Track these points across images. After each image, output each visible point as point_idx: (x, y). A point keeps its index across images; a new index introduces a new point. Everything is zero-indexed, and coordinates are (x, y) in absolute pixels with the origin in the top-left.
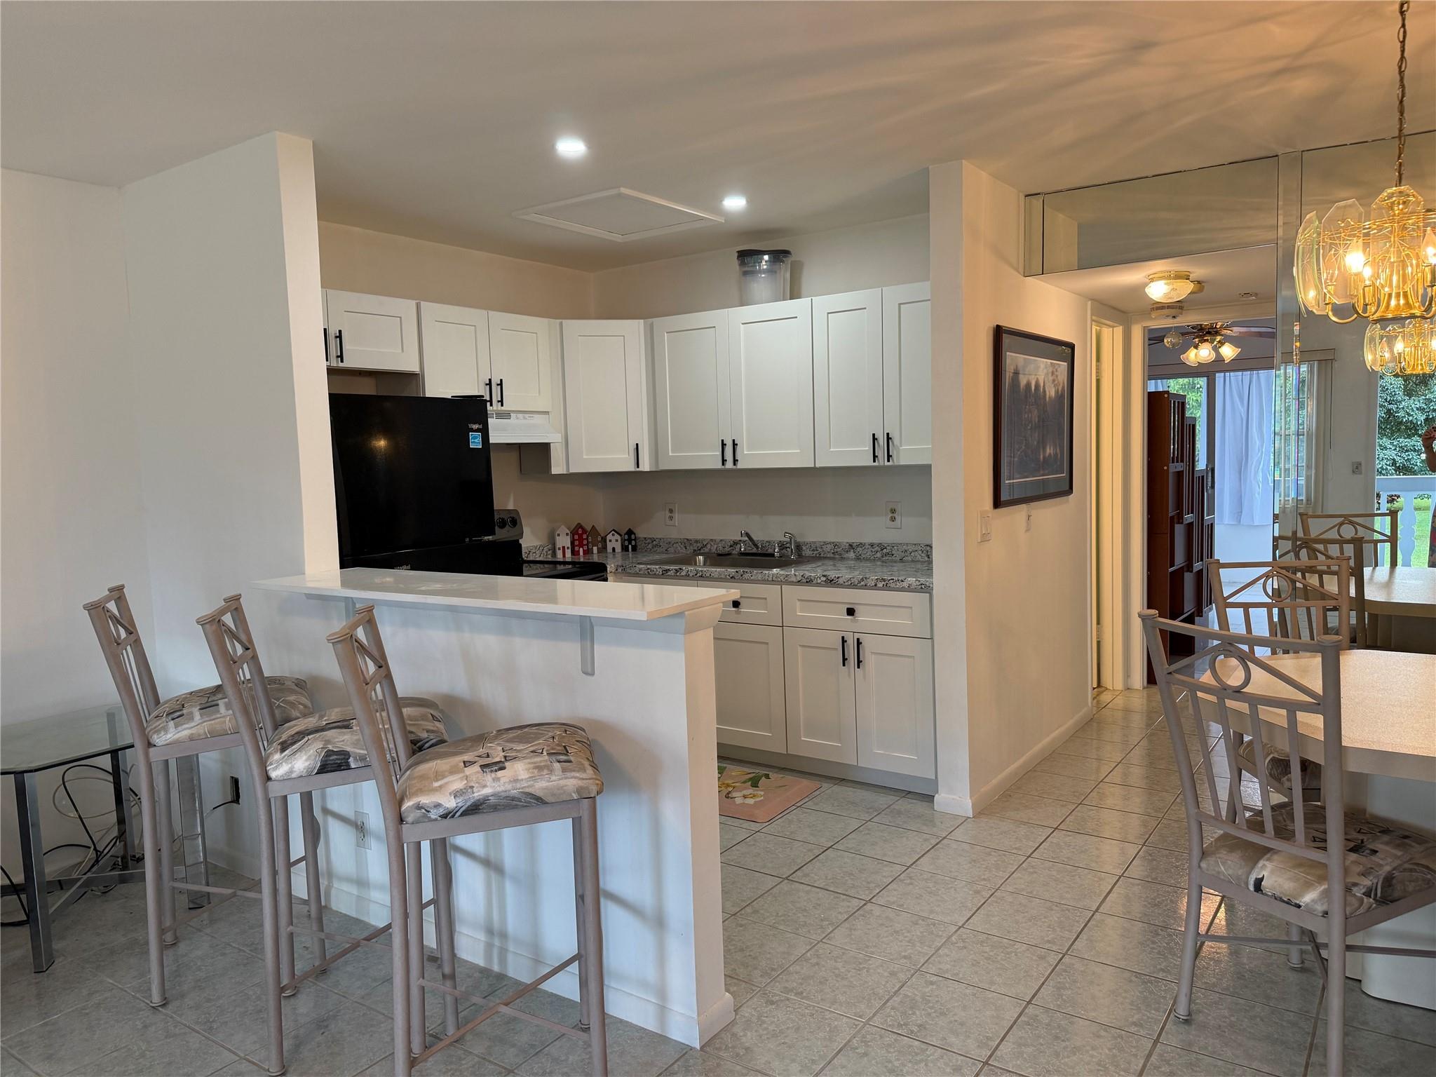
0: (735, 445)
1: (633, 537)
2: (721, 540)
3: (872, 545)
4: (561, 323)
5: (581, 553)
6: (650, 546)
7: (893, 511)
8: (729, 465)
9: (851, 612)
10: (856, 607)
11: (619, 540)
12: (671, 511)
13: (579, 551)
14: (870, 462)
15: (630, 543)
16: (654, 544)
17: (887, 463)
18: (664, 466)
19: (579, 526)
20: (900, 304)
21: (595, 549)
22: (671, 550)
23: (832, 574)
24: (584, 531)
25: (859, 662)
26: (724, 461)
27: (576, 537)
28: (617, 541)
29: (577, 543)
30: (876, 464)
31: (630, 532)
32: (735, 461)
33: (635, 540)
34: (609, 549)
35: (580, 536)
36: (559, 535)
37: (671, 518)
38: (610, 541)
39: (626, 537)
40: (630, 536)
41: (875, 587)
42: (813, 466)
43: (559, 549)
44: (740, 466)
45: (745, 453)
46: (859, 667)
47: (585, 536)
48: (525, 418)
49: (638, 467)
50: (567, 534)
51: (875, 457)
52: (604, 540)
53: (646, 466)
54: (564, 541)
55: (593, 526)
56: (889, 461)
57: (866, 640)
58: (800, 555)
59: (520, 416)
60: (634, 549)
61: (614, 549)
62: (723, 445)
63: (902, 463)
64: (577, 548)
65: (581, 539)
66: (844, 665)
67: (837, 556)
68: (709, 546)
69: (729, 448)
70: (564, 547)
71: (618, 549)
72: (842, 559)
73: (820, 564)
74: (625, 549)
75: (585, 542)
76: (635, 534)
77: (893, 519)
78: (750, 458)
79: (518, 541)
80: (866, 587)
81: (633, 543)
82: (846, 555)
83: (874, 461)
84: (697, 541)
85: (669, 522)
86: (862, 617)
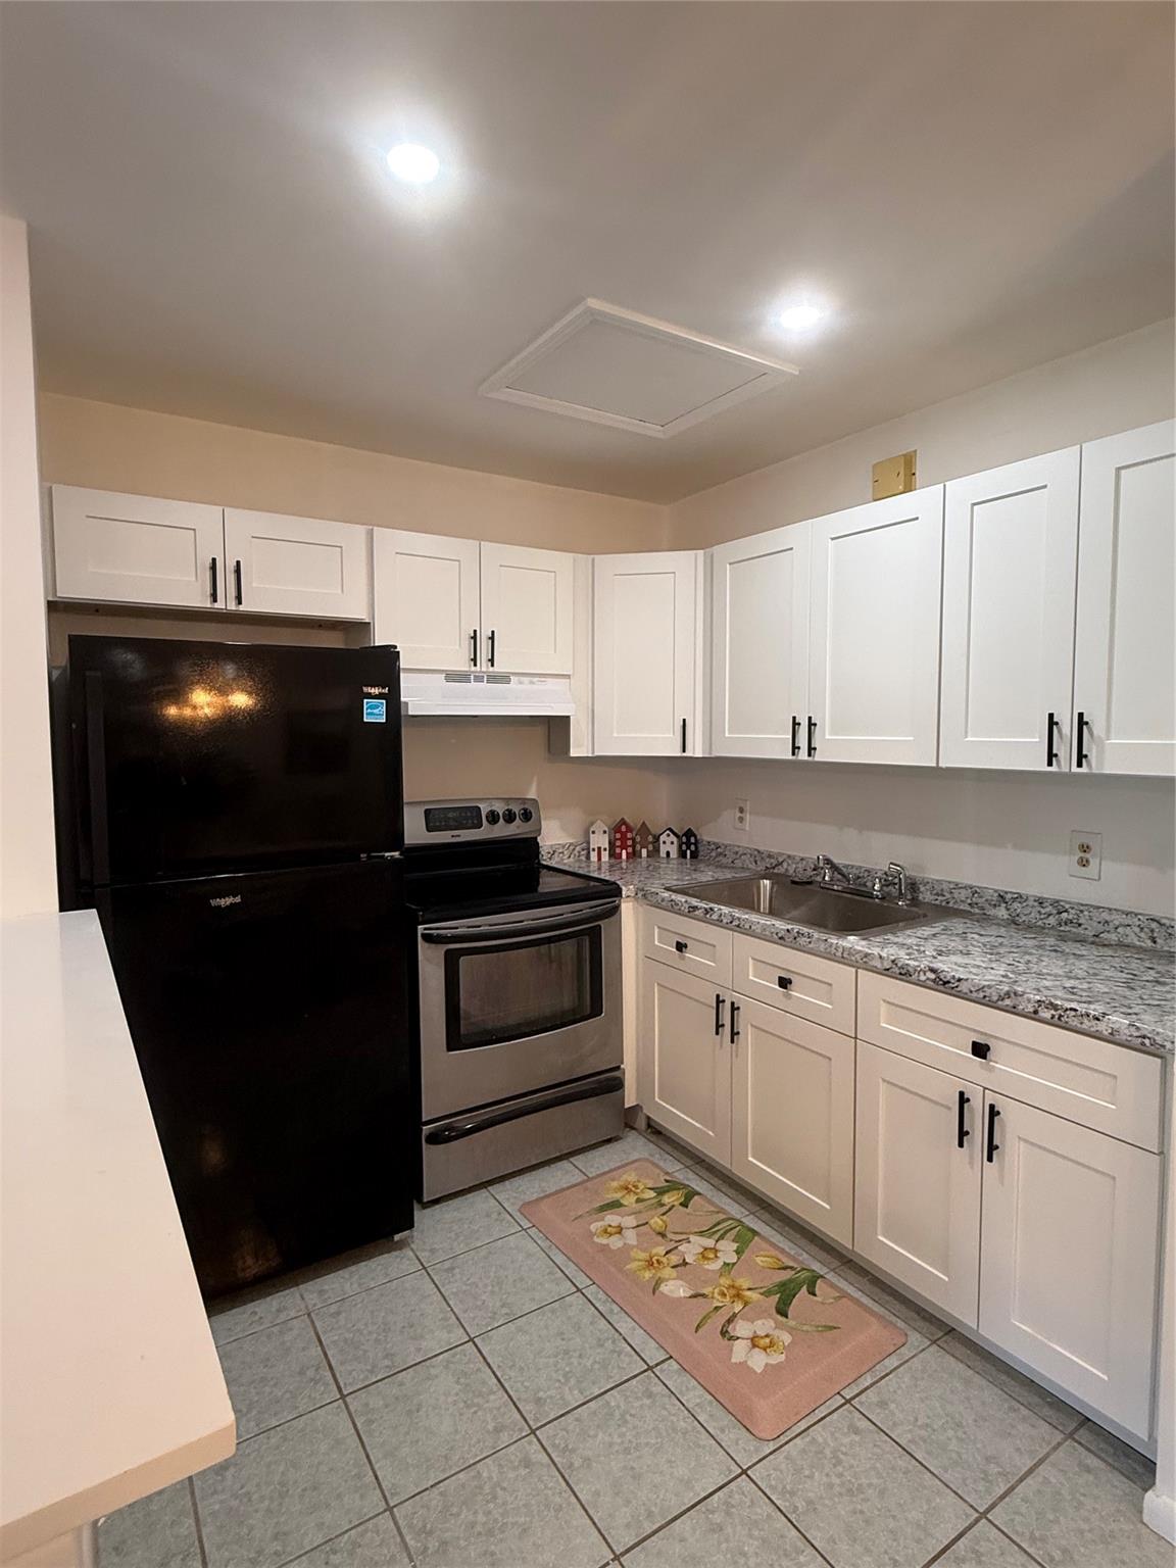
0: (811, 725)
1: (693, 840)
2: (802, 859)
3: (1041, 902)
4: (593, 560)
5: (624, 856)
6: (714, 854)
7: (1085, 848)
8: (803, 755)
9: (980, 1050)
10: (991, 1043)
11: (675, 842)
12: (741, 810)
13: (621, 854)
14: (1041, 766)
15: (688, 848)
16: (720, 854)
17: (1075, 769)
18: (720, 752)
19: (623, 822)
20: (1119, 469)
21: (644, 852)
22: (738, 863)
23: (948, 966)
24: (629, 829)
25: (992, 1148)
26: (795, 749)
27: (618, 836)
28: (672, 843)
29: (618, 843)
30: (1054, 769)
31: (689, 833)
32: (811, 750)
33: (696, 844)
34: (663, 854)
35: (624, 835)
36: (593, 832)
37: (741, 819)
38: (664, 842)
39: (684, 839)
40: (688, 839)
41: (1034, 1015)
42: (934, 765)
43: (594, 850)
44: (818, 757)
45: (827, 737)
46: (990, 1159)
47: (629, 835)
48: (532, 683)
49: (684, 751)
50: (605, 832)
51: (1051, 756)
52: (657, 839)
53: (696, 750)
54: (600, 840)
55: (644, 823)
56: (1080, 765)
57: (1010, 1113)
58: (915, 902)
59: (526, 680)
60: (694, 855)
61: (668, 854)
62: (795, 724)
63: (1107, 771)
64: (618, 850)
65: (624, 839)
66: (961, 1145)
67: (977, 911)
68: (785, 865)
69: (804, 729)
70: (599, 848)
71: (674, 854)
72: (985, 919)
73: (938, 927)
74: (682, 855)
75: (630, 843)
76: (696, 837)
77: (1084, 863)
78: (834, 747)
79: (536, 838)
80: (1013, 1010)
81: (693, 848)
82: (992, 912)
83: (1050, 764)
84: (770, 856)
85: (739, 825)
86: (1005, 1066)
